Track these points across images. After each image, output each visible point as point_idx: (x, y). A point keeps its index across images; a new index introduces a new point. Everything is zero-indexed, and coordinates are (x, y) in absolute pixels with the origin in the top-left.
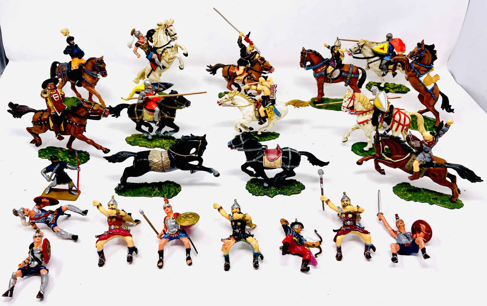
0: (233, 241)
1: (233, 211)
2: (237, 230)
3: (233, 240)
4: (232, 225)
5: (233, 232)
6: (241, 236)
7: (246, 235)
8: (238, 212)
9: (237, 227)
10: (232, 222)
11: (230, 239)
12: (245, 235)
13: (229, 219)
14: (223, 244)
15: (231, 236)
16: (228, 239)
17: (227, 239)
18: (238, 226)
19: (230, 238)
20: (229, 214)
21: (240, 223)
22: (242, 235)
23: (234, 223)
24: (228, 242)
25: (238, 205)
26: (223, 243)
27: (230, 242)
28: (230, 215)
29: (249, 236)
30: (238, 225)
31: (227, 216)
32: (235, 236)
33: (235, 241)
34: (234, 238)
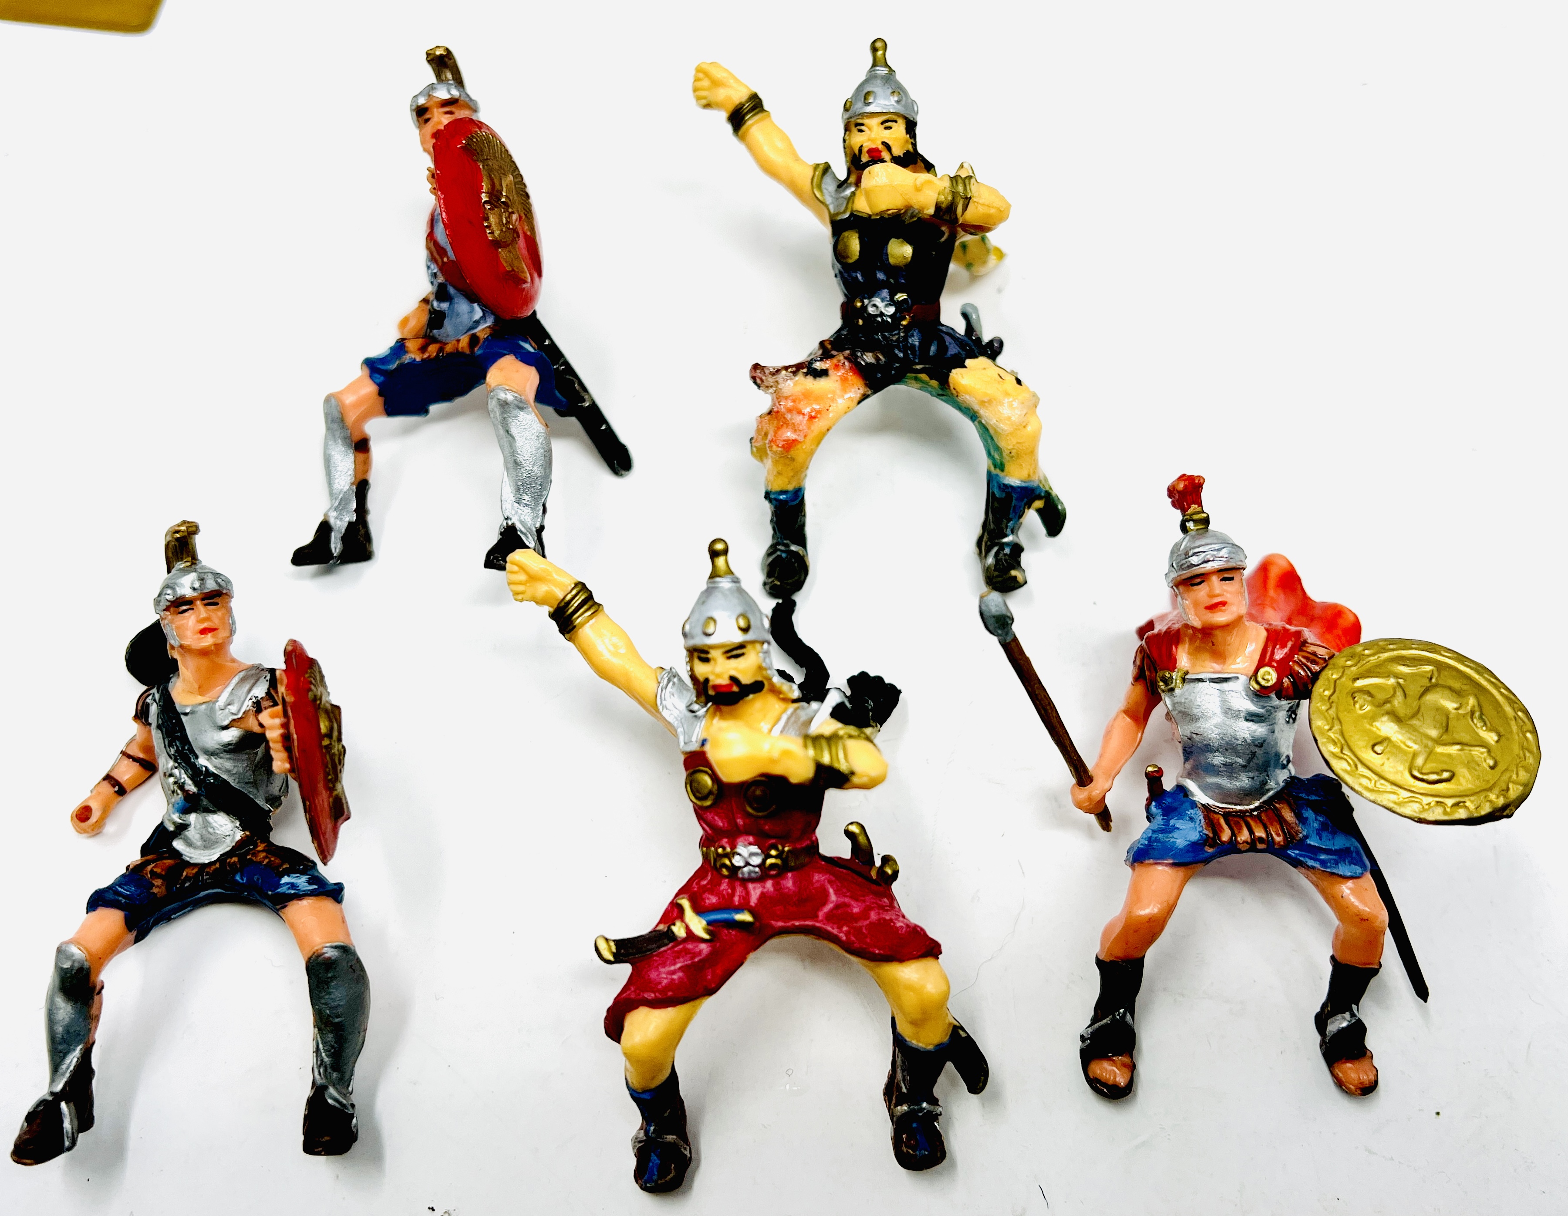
0: (844, 390)
1: (858, 140)
2: (877, 301)
3: (844, 380)
4: (839, 253)
5: (848, 311)
6: (907, 347)
7: (948, 340)
8: (898, 151)
9: (881, 276)
10: (839, 227)
11: (824, 373)
12: (942, 348)
13: (815, 202)
14: (765, 409)
15: (827, 349)
16: (808, 369)
17: (799, 367)
18: (893, 271)
19: (818, 365)
20: (822, 161)
21: (907, 251)
22: (915, 341)
23: (854, 244)
24: (807, 396)
25: (898, 90)
26: (763, 401)
27: (818, 399)
28: (827, 168)
29: (974, 356)
30: (892, 261)
31: (804, 175)
32: (865, 350)
33: (857, 388)
34: (853, 360)
